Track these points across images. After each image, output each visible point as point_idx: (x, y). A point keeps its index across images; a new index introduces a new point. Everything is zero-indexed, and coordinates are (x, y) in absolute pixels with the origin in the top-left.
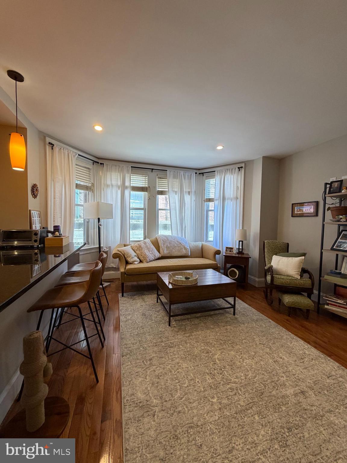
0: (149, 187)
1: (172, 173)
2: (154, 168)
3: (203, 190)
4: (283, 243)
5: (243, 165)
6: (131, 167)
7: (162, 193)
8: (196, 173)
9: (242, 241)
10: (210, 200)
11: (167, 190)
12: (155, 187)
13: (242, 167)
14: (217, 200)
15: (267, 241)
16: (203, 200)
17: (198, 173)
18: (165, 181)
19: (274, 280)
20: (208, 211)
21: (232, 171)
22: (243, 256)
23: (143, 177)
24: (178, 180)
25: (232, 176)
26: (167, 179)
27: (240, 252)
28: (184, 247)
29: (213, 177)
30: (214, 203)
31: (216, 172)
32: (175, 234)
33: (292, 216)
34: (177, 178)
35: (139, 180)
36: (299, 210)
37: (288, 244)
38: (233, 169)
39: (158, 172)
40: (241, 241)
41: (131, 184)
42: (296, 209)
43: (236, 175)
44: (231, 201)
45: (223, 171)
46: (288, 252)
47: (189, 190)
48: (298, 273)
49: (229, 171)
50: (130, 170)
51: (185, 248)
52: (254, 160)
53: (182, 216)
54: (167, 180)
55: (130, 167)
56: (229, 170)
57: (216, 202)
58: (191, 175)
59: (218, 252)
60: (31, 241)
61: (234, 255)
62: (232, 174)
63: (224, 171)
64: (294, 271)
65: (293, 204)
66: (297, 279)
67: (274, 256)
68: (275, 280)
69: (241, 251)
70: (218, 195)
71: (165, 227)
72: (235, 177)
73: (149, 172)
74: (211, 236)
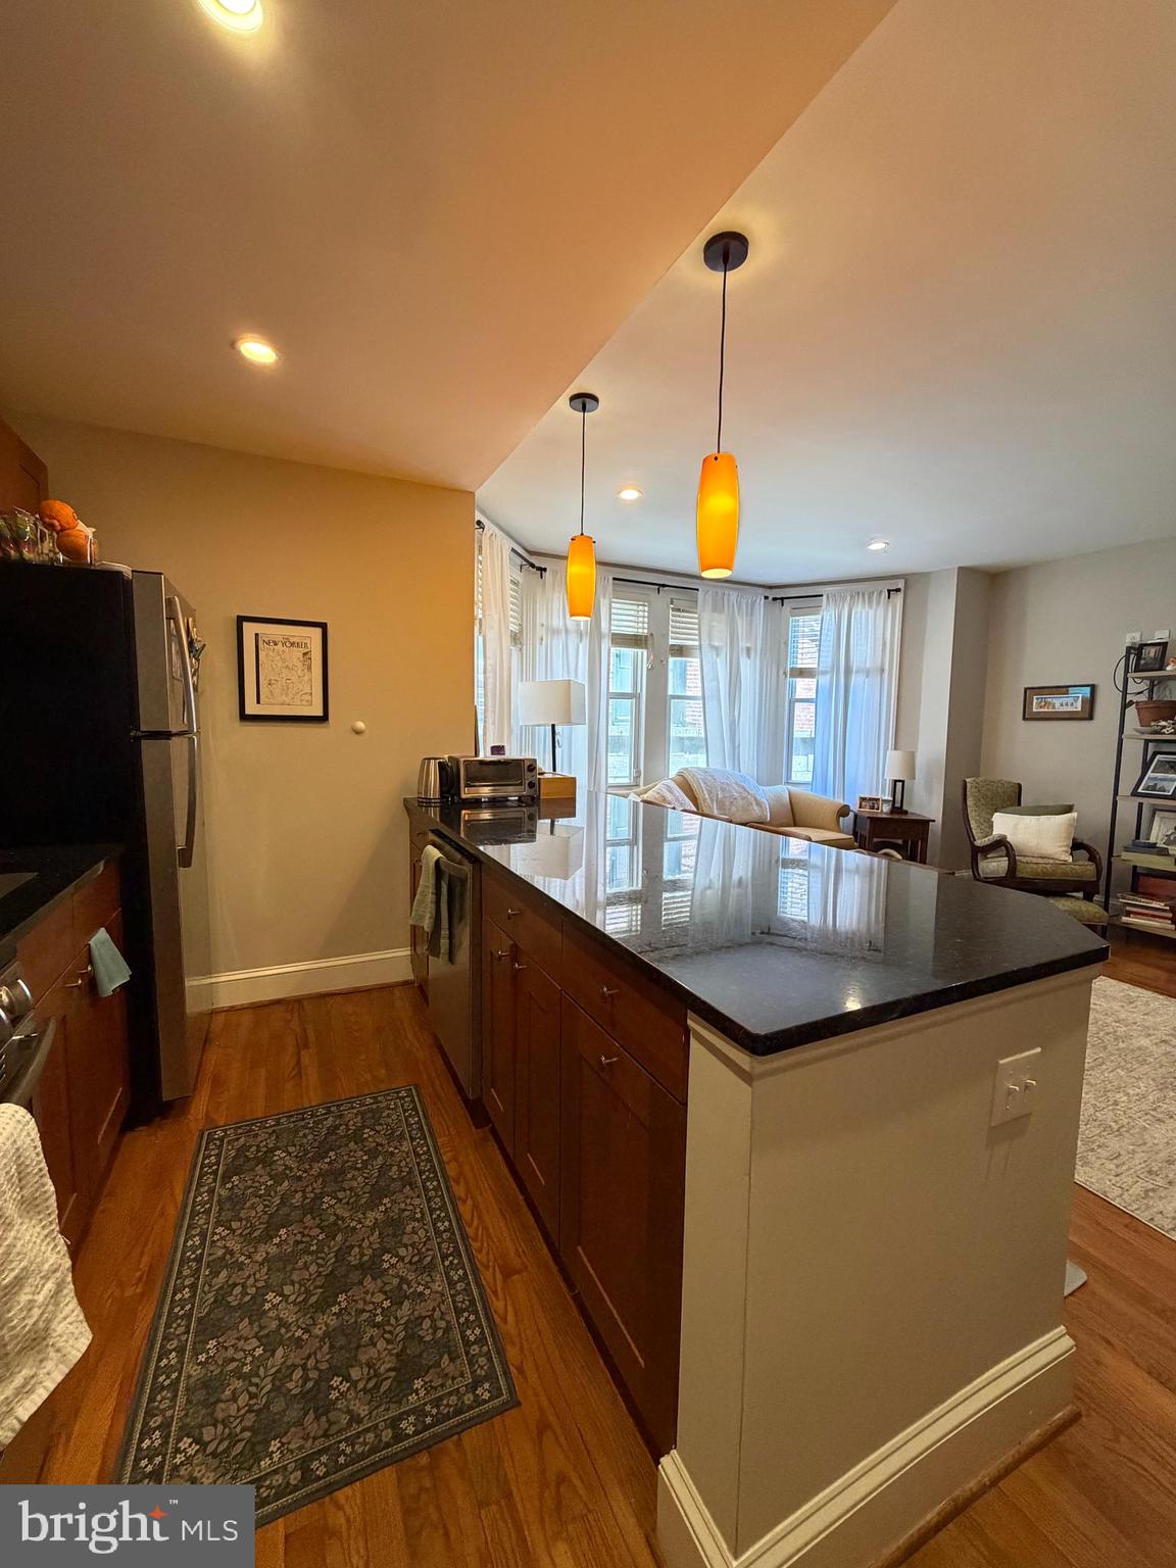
0: (652, 635)
1: (709, 598)
2: (667, 583)
3: (782, 645)
4: (1009, 783)
5: (901, 584)
6: (614, 579)
7: (680, 651)
8: (766, 598)
9: (903, 782)
10: (802, 673)
11: (697, 643)
12: (665, 636)
13: (898, 590)
14: (824, 673)
15: (972, 779)
16: (781, 672)
17: (770, 598)
18: (690, 619)
19: (1019, 868)
20: (793, 702)
21: (869, 598)
22: (904, 817)
23: (635, 607)
24: (723, 617)
25: (871, 613)
26: (696, 613)
27: (897, 809)
28: (756, 799)
29: (815, 609)
30: (815, 680)
31: (825, 597)
32: (716, 765)
33: (1024, 718)
34: (721, 612)
35: (628, 615)
36: (1043, 704)
37: (1020, 786)
38: (873, 593)
39: (674, 594)
40: (900, 781)
41: (613, 628)
42: (1035, 701)
43: (881, 611)
44: (867, 676)
45: (845, 598)
46: (1019, 804)
47: (748, 645)
48: (1066, 849)
49: (864, 597)
50: (610, 588)
51: (759, 804)
52: (928, 573)
53: (734, 716)
54: (696, 616)
55: (611, 578)
56: (863, 594)
57: (824, 680)
58: (754, 603)
59: (844, 811)
60: (521, 784)
61: (884, 816)
62: (870, 606)
63: (849, 598)
64: (1058, 844)
65: (1026, 690)
66: (1065, 863)
67: (996, 814)
68: (1020, 866)
69: (898, 805)
70: (830, 660)
71: (691, 745)
72: (878, 614)
73: (652, 592)
74: (802, 768)
